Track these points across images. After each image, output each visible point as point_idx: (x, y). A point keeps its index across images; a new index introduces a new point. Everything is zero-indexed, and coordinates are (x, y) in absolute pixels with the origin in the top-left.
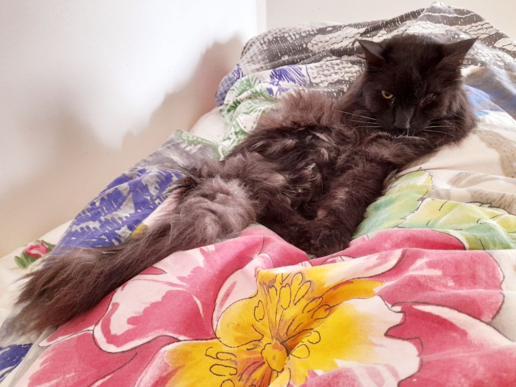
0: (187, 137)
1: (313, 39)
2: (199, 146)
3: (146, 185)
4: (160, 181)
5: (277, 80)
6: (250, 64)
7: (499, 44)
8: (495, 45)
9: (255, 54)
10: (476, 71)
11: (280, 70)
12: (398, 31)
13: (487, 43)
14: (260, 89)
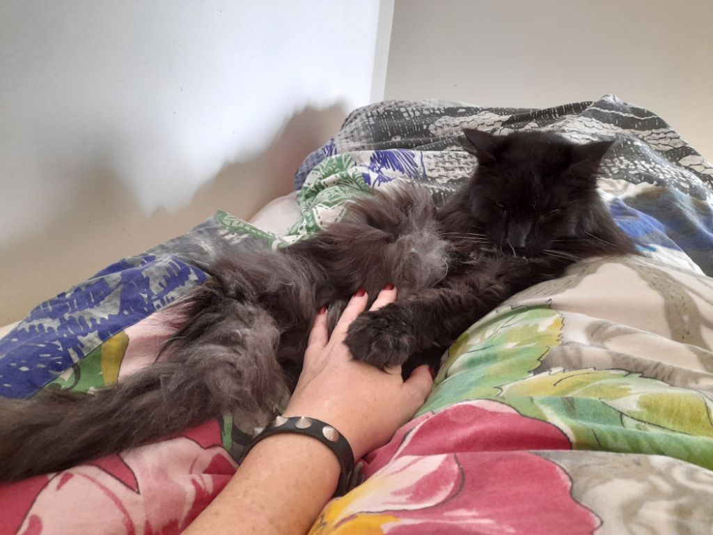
0: (230, 222)
1: (438, 120)
2: (245, 236)
3: (148, 278)
4: (169, 276)
5: (379, 165)
6: (348, 140)
7: (686, 161)
8: (680, 162)
9: (357, 129)
10: (649, 191)
11: (386, 153)
12: (553, 126)
13: (670, 158)
14: (353, 174)
